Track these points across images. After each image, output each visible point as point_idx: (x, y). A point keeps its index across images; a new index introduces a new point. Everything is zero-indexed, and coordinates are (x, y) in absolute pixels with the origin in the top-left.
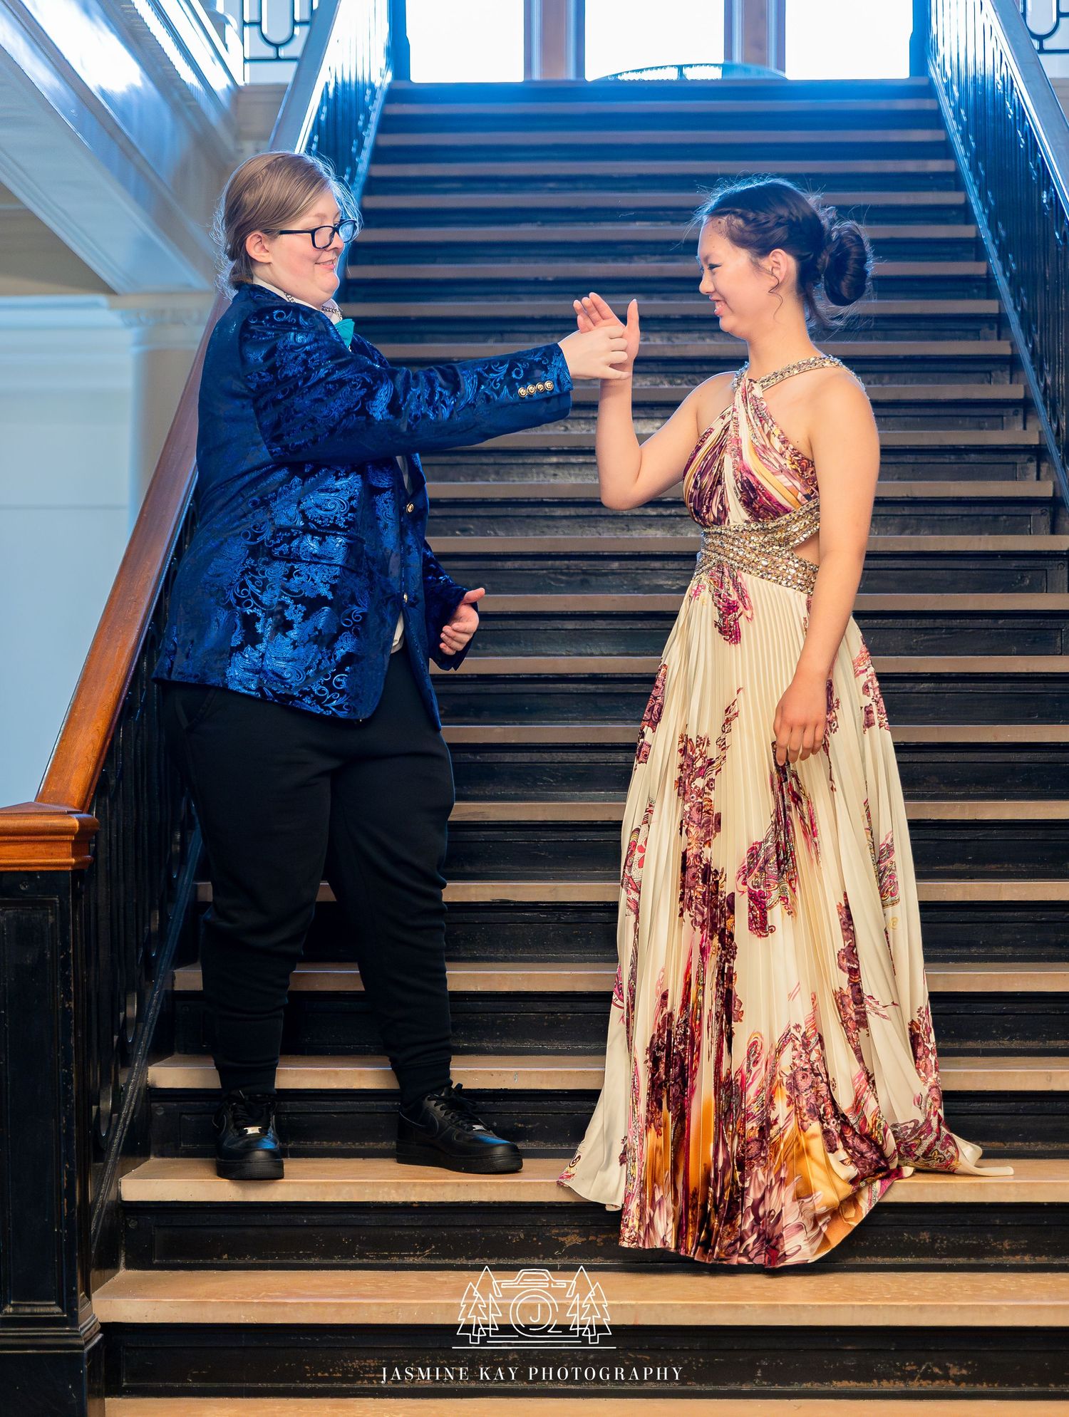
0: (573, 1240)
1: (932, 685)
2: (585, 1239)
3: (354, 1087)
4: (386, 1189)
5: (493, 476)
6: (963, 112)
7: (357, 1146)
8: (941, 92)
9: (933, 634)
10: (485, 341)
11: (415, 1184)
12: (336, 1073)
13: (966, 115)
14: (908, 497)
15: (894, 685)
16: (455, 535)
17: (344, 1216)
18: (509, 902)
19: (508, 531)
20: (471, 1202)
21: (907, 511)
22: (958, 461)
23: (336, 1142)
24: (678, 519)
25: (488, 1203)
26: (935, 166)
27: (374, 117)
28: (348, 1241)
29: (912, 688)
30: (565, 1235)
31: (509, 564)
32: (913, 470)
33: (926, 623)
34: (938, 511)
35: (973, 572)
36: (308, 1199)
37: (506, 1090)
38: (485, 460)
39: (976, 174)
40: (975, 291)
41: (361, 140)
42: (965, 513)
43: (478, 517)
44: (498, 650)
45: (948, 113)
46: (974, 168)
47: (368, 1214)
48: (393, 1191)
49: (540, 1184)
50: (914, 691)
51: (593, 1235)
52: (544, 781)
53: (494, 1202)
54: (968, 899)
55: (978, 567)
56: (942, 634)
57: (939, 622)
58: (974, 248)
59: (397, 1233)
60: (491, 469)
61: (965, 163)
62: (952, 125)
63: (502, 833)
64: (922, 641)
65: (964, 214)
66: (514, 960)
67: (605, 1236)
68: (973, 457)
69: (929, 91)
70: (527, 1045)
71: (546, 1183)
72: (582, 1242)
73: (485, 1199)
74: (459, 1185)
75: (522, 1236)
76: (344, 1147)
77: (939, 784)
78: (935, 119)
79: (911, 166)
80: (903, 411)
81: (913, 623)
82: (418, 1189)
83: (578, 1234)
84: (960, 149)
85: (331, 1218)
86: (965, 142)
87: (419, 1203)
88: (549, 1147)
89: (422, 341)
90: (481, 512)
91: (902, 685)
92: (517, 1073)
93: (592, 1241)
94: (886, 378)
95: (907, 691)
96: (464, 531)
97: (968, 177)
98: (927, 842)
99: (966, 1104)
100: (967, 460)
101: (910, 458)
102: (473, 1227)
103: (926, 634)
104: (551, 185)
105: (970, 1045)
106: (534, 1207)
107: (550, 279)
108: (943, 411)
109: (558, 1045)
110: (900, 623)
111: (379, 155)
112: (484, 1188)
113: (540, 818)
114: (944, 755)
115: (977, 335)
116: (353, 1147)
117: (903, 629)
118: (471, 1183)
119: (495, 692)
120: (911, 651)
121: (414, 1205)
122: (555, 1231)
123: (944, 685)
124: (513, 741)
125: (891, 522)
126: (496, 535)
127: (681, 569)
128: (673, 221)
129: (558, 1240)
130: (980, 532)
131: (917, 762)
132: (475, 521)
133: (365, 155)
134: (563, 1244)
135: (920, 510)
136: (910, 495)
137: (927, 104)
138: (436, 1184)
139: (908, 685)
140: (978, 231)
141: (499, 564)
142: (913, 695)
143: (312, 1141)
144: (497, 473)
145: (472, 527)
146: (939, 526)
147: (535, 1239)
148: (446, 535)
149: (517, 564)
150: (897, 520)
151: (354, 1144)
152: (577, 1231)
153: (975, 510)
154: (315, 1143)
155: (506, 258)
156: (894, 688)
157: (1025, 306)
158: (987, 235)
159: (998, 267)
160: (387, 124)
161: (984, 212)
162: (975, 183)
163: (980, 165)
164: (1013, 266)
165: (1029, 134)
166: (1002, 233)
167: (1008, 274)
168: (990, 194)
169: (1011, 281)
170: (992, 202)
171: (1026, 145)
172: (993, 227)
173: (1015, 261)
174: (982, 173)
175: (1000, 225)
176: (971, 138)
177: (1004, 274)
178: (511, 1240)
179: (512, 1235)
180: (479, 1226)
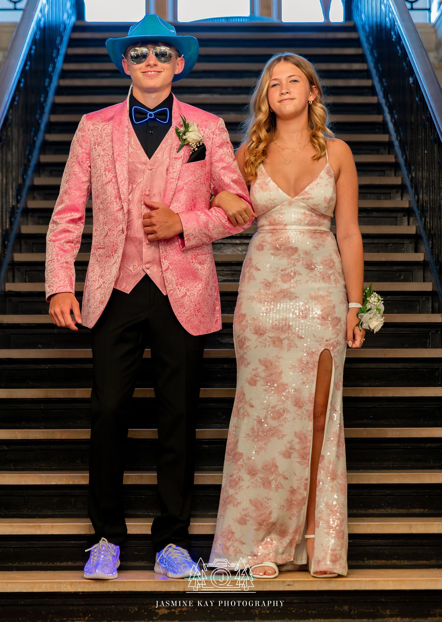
0: (163, 611)
2: (169, 611)
3: (49, 534)
4: (65, 585)
6: (371, 39)
7: (51, 564)
8: (360, 29)
11: (80, 582)
12: (40, 526)
13: (373, 39)
17: (43, 600)
20: (110, 592)
22: (368, 216)
23: (39, 562)
24: (222, 245)
25: (119, 592)
26: (356, 66)
27: (66, 39)
28: (44, 612)
35: (375, 272)
36: (24, 591)
39: (378, 70)
40: (377, 130)
41: (58, 50)
42: (371, 242)
45: (363, 39)
46: (376, 67)
47: (55, 598)
48: (69, 586)
49: (146, 583)
53: (122, 592)
54: (370, 436)
55: (377, 269)
58: (377, 108)
59: (71, 608)
61: (372, 65)
62: (365, 45)
65: (372, 91)
68: (375, 214)
69: (354, 29)
70: (141, 513)
71: (149, 582)
75: (136, 609)
76: (44, 565)
78: (357, 43)
79: (344, 66)
82: (82, 586)
84: (369, 58)
85: (36, 601)
86: (372, 54)
87: (83, 593)
92: (135, 525)
93: (173, 612)
97: (374, 72)
99: (368, 540)
100: (372, 216)
102: (110, 604)
105: (371, 511)
111: (68, 58)
115: (378, 152)
116: (48, 565)
121: (80, 593)
127: (223, 271)
128: (221, 94)
129: (155, 611)
130: (378, 252)
133: (60, 59)
134: (157, 614)
137: (352, 35)
140: (378, 100)
143: (27, 562)
147: (143, 611)
151: (49, 564)
153: (376, 241)
154: (29, 563)
157: (402, 137)
158: (383, 101)
159: (388, 118)
160: (72, 43)
161: (381, 90)
162: (377, 75)
163: (379, 65)
164: (396, 116)
165: (403, 48)
166: (391, 100)
167: (393, 121)
168: (384, 80)
169: (395, 124)
170: (385, 84)
171: (402, 54)
172: (386, 97)
173: (397, 114)
174: (380, 69)
175: (389, 96)
176: (375, 51)
177: (392, 121)
178: (131, 612)
179: (131, 609)
180: (114, 604)
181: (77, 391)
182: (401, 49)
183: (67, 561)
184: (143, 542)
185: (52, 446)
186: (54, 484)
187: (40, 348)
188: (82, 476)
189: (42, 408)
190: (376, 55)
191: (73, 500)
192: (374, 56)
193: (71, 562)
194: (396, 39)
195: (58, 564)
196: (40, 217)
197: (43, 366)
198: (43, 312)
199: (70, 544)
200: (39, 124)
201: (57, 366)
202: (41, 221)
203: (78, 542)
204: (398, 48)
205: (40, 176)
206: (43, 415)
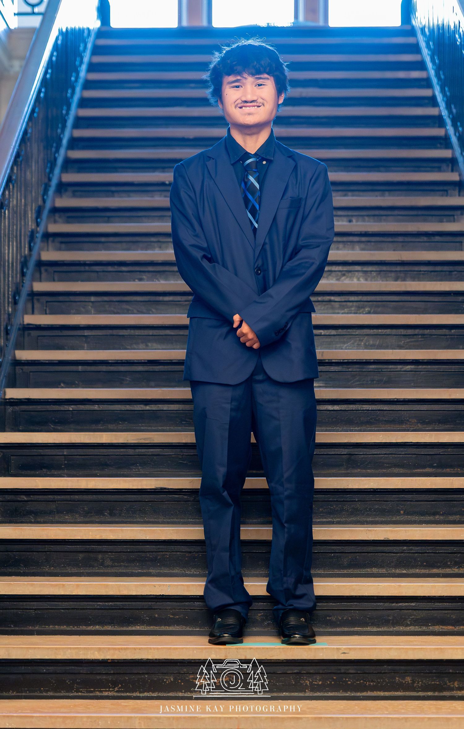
1: (413, 367)
3: (74, 594)
4: (92, 652)
5: (157, 249)
6: (431, 44)
7: (76, 628)
8: (420, 33)
9: (413, 338)
10: (154, 172)
11: (109, 649)
12: (63, 585)
13: (434, 44)
14: (399, 260)
15: (390, 367)
16: (134, 281)
17: (68, 668)
18: (165, 489)
19: (166, 279)
20: (142, 659)
21: (399, 268)
22: (429, 240)
23: (63, 625)
25: (152, 659)
26: (415, 74)
27: (90, 46)
28: (69, 682)
29: (401, 369)
31: (167, 298)
32: (403, 246)
33: (410, 332)
34: (416, 268)
36: (46, 657)
37: (163, 595)
38: (153, 239)
39: (439, 78)
40: (439, 145)
41: (82, 59)
43: (149, 272)
44: (159, 346)
45: (423, 44)
46: (438, 75)
47: (81, 666)
48: (96, 653)
49: (183, 648)
50: (402, 370)
52: (186, 421)
53: (156, 659)
56: (419, 338)
57: (417, 331)
58: (439, 121)
59: (98, 677)
60: (156, 245)
61: (433, 73)
62: (425, 51)
63: (162, 450)
64: (407, 342)
65: (433, 101)
66: (168, 523)
68: (437, 238)
69: (412, 33)
70: (176, 571)
73: (150, 657)
74: (135, 649)
75: (172, 679)
76: (68, 629)
77: (417, 423)
78: (415, 49)
79: (401, 75)
80: (396, 212)
81: (403, 332)
82: (112, 652)
84: (430, 65)
85: (59, 669)
86: (433, 60)
87: (112, 660)
88: (188, 629)
89: (117, 172)
90: (150, 268)
91: (395, 367)
92: (170, 586)
94: (387, 193)
95: (399, 370)
96: (141, 280)
97: (435, 80)
98: (409, 456)
101: (400, 239)
102: (143, 674)
103: (409, 338)
104: (192, 85)
105: (435, 571)
106: (179, 662)
107: (191, 137)
108: (420, 213)
109: (193, 571)
110: (394, 331)
111: (92, 67)
112: (150, 651)
113: (184, 441)
114: (420, 406)
115: (439, 170)
116: (73, 629)
117: (396, 335)
118: (142, 648)
119: (158, 370)
120: (400, 347)
121: (109, 661)
123: (420, 367)
124: (168, 398)
125: (390, 275)
126: (159, 281)
130: (441, 280)
131: (404, 410)
132: (147, 274)
133: (84, 67)
135: (407, 268)
136: (400, 259)
137: (410, 40)
138: (122, 649)
139: (399, 367)
140: (440, 111)
141: (161, 298)
142: (402, 372)
143: (49, 626)
144: (160, 247)
145: (145, 277)
146: (417, 277)
147: (180, 681)
148: (130, 281)
149: (171, 298)
150: (393, 274)
151: (74, 627)
154: (51, 626)
155: (167, 125)
156: (391, 369)
158: (445, 113)
159: (452, 130)
160: (97, 50)
161: (444, 100)
162: (438, 84)
163: (441, 73)
164: (461, 130)
166: (454, 111)
167: (457, 134)
168: (447, 89)
169: (458, 138)
170: (448, 94)
172: (449, 108)
173: (461, 126)
174: (442, 77)
175: (453, 107)
176: (436, 58)
178: (166, 682)
179: (166, 679)
180: (147, 674)
181: (104, 436)
183: (94, 624)
184: (178, 604)
185: (77, 497)
186: (79, 538)
187: (62, 387)
188: (110, 530)
189: (65, 454)
190: (437, 62)
191: (100, 556)
192: (435, 62)
193: (98, 626)
195: (84, 628)
196: (62, 243)
197: (66, 407)
198: (66, 347)
199: (98, 605)
200: (60, 140)
201: (82, 407)
202: (63, 246)
203: (106, 604)
205: (61, 197)
206: (66, 462)
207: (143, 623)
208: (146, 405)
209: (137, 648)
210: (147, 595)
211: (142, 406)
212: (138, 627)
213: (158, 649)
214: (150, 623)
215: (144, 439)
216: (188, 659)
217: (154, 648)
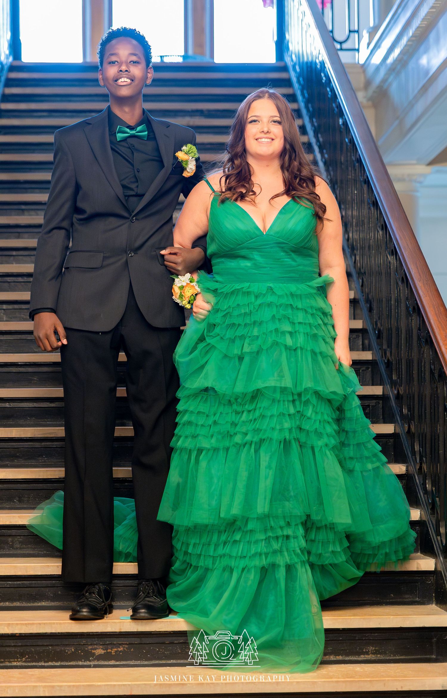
0: (100, 651)
2: (105, 651)
6: (301, 79)
8: (291, 69)
11: (17, 624)
13: (304, 80)
20: (46, 633)
25: (55, 633)
27: (3, 79)
30: (95, 649)
39: (308, 110)
45: (294, 80)
46: (307, 107)
48: (6, 628)
51: (110, 649)
53: (59, 633)
58: (308, 147)
59: (8, 649)
61: (302, 105)
62: (296, 85)
65: (303, 130)
67: (116, 649)
69: (285, 69)
72: (104, 653)
73: (53, 631)
75: (73, 650)
78: (288, 83)
82: (19, 627)
83: (102, 649)
84: (300, 98)
86: (303, 94)
87: (19, 634)
89: (27, 193)
93: (109, 652)
97: (304, 112)
102: (47, 646)
106: (79, 635)
112: (53, 626)
118: (46, 623)
121: (17, 635)
122: (90, 647)
129: (91, 651)
134: (94, 654)
137: (283, 75)
138: (28, 624)
140: (309, 138)
147: (80, 652)
152: (101, 647)
157: (332, 176)
158: (313, 141)
159: (319, 156)
160: (9, 83)
161: (311, 129)
162: (307, 115)
163: (310, 105)
164: (326, 156)
165: (332, 90)
166: (321, 139)
167: (324, 160)
168: (314, 120)
169: (325, 163)
170: (316, 124)
171: (331, 96)
172: (316, 136)
173: (327, 153)
174: (311, 109)
175: (319, 135)
176: (305, 92)
177: (322, 160)
178: (67, 652)
179: (68, 650)
180: (51, 645)
181: (14, 431)
182: (331, 91)
183: (5, 601)
190: (306, 95)
191: (10, 540)
192: (305, 95)
193: (9, 602)
194: (326, 81)
199: (8, 584)
204: (328, 89)
207: (47, 599)
208: (51, 402)
209: (42, 623)
210: (51, 575)
211: (48, 403)
212: (43, 603)
213: (60, 623)
214: (53, 600)
215: (50, 433)
216: (87, 632)
217: (57, 623)
